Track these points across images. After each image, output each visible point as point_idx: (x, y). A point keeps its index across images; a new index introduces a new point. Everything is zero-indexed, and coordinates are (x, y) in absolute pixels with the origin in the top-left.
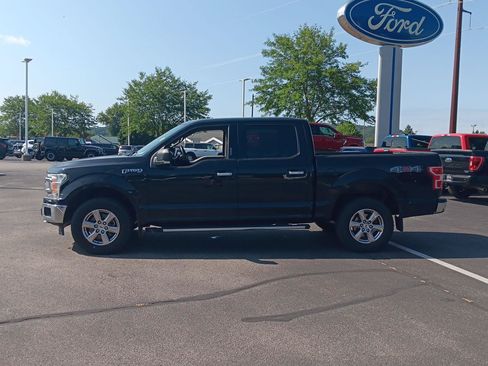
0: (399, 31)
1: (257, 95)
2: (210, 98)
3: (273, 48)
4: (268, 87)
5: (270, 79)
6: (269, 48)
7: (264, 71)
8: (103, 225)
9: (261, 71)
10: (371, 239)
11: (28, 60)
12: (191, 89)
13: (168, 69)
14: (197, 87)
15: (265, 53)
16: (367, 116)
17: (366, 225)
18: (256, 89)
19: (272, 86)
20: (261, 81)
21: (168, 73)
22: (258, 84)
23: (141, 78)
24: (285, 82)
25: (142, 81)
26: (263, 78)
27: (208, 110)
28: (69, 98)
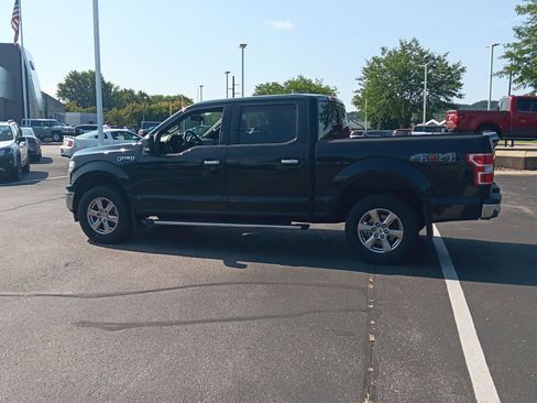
1: (507, 62)
2: (463, 70)
4: (523, 53)
5: (527, 42)
6: (525, 3)
7: (518, 32)
9: (515, 33)
10: (387, 247)
11: (243, 46)
12: (440, 61)
13: (414, 40)
14: (447, 59)
17: (381, 229)
18: (509, 55)
19: (528, 51)
20: (515, 45)
21: (414, 45)
22: (511, 49)
23: (383, 54)
25: (384, 57)
27: (460, 85)
28: (314, 82)
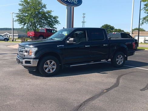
0: (72, 2)
3: (23, 3)
6: (21, 3)
7: (20, 10)
8: (51, 66)
15: (20, 4)
16: (53, 27)
19: (22, 16)
20: (18, 14)
24: (27, 14)
26: (19, 13)
